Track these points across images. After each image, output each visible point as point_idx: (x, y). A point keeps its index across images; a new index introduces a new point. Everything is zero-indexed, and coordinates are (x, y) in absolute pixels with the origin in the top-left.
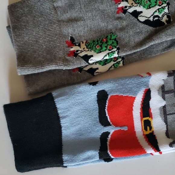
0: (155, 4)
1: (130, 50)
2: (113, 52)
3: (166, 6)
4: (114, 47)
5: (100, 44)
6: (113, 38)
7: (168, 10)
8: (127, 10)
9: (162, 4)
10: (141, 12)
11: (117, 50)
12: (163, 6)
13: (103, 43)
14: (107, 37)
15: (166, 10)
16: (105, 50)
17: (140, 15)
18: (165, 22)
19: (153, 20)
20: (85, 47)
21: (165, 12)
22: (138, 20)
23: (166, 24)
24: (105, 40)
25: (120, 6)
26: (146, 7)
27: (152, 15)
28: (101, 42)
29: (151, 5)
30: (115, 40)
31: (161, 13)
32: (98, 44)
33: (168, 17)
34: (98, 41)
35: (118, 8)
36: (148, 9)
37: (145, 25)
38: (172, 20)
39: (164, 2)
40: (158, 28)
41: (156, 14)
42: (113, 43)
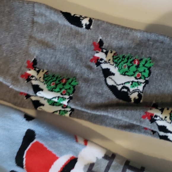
0: (132, 73)
3: (144, 83)
4: (67, 94)
5: (57, 82)
6: (73, 83)
7: (143, 88)
8: (101, 63)
9: (140, 78)
10: (113, 74)
11: (69, 99)
12: (139, 80)
13: (60, 83)
14: (68, 79)
16: (58, 92)
17: (111, 77)
18: (132, 100)
19: (121, 89)
20: (42, 77)
21: (138, 88)
22: (106, 81)
23: (133, 101)
24: (64, 81)
25: (97, 55)
26: (122, 72)
27: (123, 84)
28: (59, 81)
29: (127, 72)
30: (74, 87)
31: (133, 87)
32: (55, 81)
33: (139, 95)
34: (57, 78)
35: (94, 57)
36: (122, 74)
37: (109, 90)
38: (141, 101)
39: (143, 77)
40: (121, 101)
41: (127, 85)
42: (70, 89)
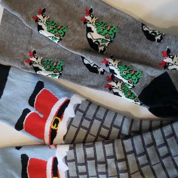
0: (104, 34)
1: (66, 46)
2: (56, 39)
3: (109, 42)
4: (59, 36)
5: (54, 27)
7: (108, 45)
8: (87, 23)
9: (108, 38)
10: (93, 32)
12: (107, 39)
13: (56, 28)
14: (62, 27)
15: (107, 44)
16: (53, 33)
17: (91, 33)
18: (100, 50)
19: (95, 42)
20: (46, 21)
21: (105, 44)
22: (87, 34)
23: (99, 51)
24: (59, 27)
25: (86, 17)
27: (96, 39)
28: (56, 27)
29: (102, 32)
30: (64, 33)
31: (102, 42)
32: (53, 26)
34: (55, 24)
35: (84, 18)
36: (98, 33)
37: (87, 41)
38: (105, 53)
39: (110, 38)
40: (92, 49)
42: (61, 33)
